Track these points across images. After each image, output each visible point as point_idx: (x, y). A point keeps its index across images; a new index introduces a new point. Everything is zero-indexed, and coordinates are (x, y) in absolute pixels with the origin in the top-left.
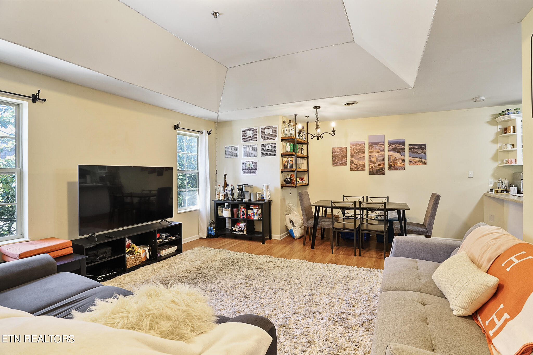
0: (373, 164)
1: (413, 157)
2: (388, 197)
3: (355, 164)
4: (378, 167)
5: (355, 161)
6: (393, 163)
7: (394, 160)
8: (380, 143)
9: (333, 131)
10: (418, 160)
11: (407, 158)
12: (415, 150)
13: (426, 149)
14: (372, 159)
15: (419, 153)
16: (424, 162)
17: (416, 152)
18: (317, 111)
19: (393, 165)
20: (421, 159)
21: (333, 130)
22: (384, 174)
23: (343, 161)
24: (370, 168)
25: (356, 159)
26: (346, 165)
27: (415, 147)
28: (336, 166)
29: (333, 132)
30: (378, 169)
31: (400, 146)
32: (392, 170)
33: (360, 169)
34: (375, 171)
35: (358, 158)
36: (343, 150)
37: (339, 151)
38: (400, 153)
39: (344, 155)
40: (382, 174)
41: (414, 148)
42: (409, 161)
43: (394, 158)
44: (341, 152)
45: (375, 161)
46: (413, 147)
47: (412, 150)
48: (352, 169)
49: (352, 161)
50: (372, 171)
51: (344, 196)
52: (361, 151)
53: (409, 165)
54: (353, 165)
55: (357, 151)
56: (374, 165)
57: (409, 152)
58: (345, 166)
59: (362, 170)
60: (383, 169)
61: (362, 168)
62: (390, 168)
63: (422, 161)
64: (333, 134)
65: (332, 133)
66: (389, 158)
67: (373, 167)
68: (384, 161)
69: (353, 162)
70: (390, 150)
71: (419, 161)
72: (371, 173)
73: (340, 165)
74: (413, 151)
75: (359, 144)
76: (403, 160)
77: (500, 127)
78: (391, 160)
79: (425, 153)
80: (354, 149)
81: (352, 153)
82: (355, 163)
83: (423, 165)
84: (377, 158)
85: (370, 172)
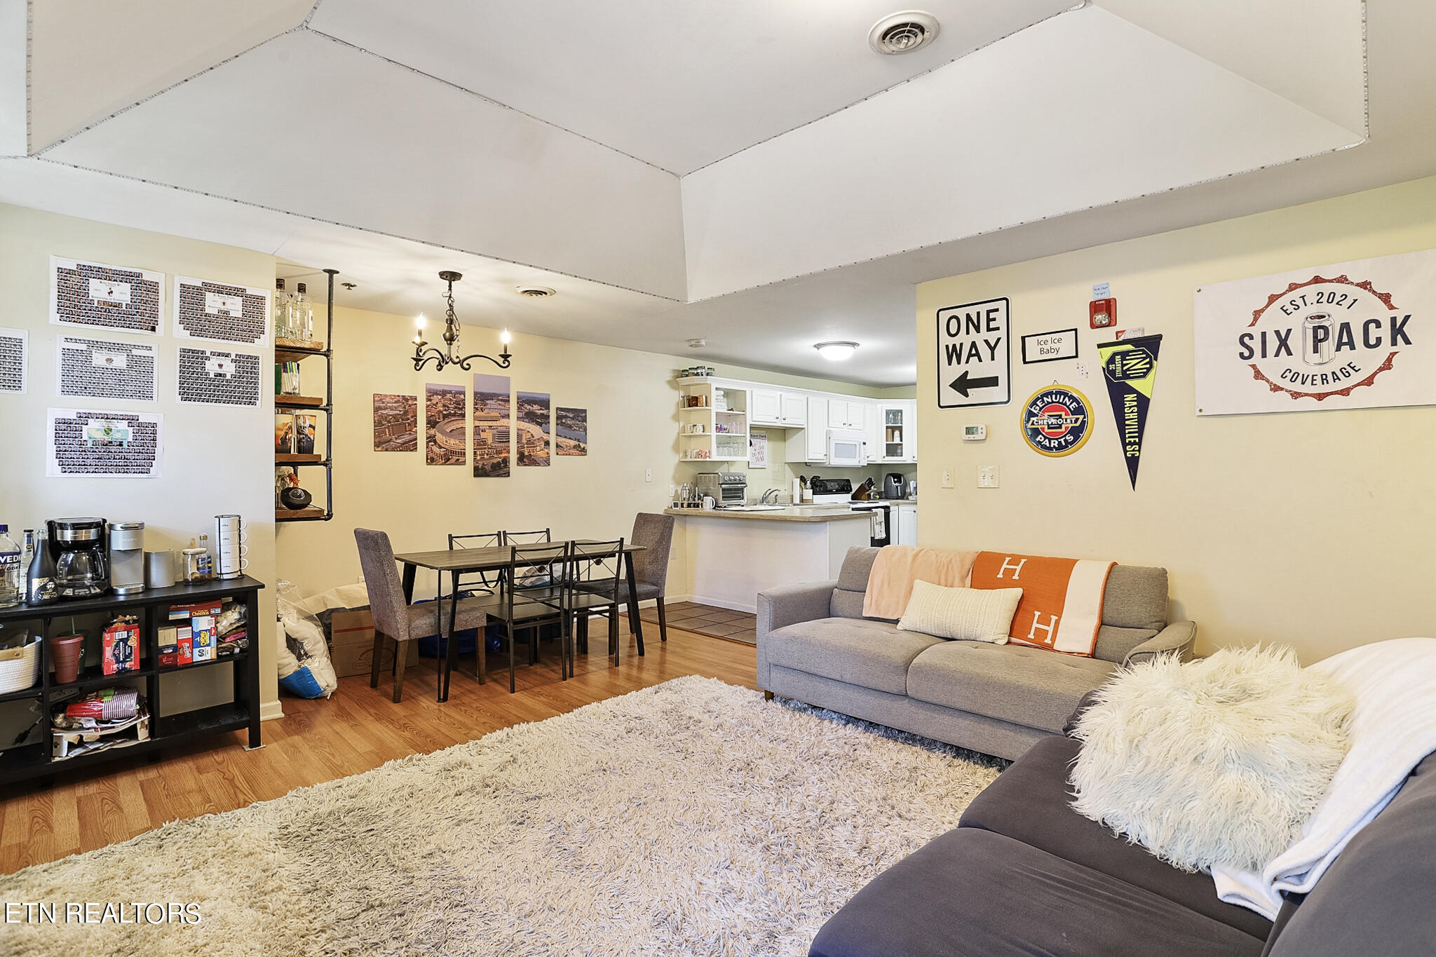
0: (485, 448)
1: (565, 437)
2: (548, 530)
3: (440, 447)
4: (496, 456)
5: (439, 437)
6: (527, 447)
7: (529, 442)
8: (500, 395)
9: (506, 357)
10: (573, 443)
11: (553, 439)
12: (568, 422)
13: (586, 422)
14: (483, 435)
15: (575, 430)
16: (584, 448)
17: (570, 427)
18: (450, 286)
19: (526, 454)
20: (578, 443)
21: (503, 353)
22: (508, 474)
23: (407, 438)
24: (478, 458)
25: (443, 433)
26: (414, 448)
27: (568, 414)
28: (387, 450)
29: (503, 359)
30: (495, 461)
31: (541, 409)
32: (525, 465)
33: (452, 461)
34: (488, 468)
35: (448, 430)
36: (407, 402)
37: (395, 405)
38: (540, 424)
39: (408, 419)
40: (505, 474)
41: (566, 417)
42: (558, 446)
43: (529, 436)
44: (400, 411)
45: (490, 441)
46: (564, 413)
47: (564, 421)
48: (431, 461)
49: (431, 439)
50: (483, 468)
51: (450, 535)
52: (455, 413)
53: (557, 454)
54: (435, 449)
55: (444, 412)
56: (486, 452)
57: (557, 424)
58: (412, 451)
59: (457, 463)
60: (506, 461)
61: (458, 460)
62: (523, 459)
63: (579, 446)
64: (504, 363)
65: (501, 360)
66: (519, 437)
67: (485, 456)
68: (509, 441)
69: (435, 442)
70: (521, 416)
71: (575, 447)
72: (479, 472)
73: (399, 447)
74: (564, 423)
75: (450, 392)
76: (547, 443)
77: (682, 394)
78: (524, 441)
79: (585, 430)
80: (439, 405)
81: (432, 416)
82: (439, 445)
83: (582, 455)
84: (493, 435)
85: (476, 469)
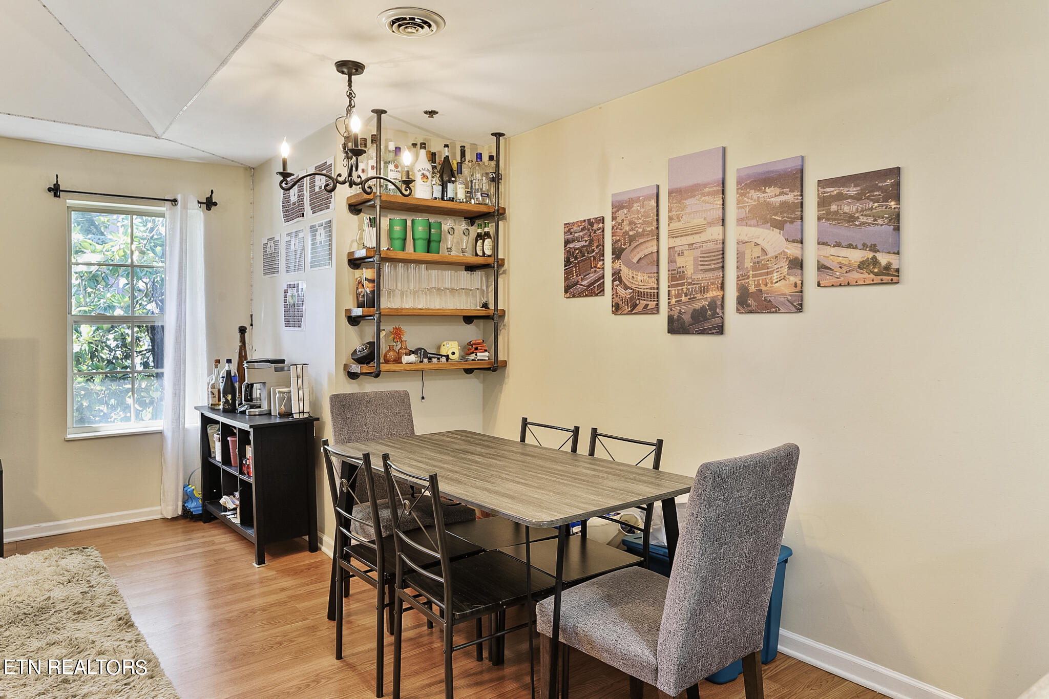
0: (682, 284)
1: (838, 245)
2: (660, 443)
3: (626, 288)
4: (698, 296)
5: (626, 272)
6: (754, 276)
7: (758, 265)
8: (705, 186)
10: (857, 256)
11: (812, 254)
12: (846, 209)
13: (897, 198)
14: (680, 262)
15: (863, 224)
16: (888, 267)
17: (851, 219)
18: (350, 81)
19: (752, 289)
20: (871, 255)
22: (720, 330)
23: (592, 277)
24: (673, 301)
25: (629, 265)
26: (601, 291)
27: (845, 190)
28: (574, 296)
30: (697, 305)
31: (782, 193)
32: (751, 312)
33: (640, 308)
34: (687, 318)
35: (635, 261)
36: (593, 226)
37: (581, 234)
38: (779, 226)
39: (593, 251)
40: (714, 328)
41: (840, 197)
42: (822, 267)
43: (757, 252)
44: (586, 241)
45: (689, 271)
46: (833, 191)
47: (834, 207)
48: (617, 309)
49: (617, 276)
50: (679, 318)
51: (525, 420)
52: (644, 231)
53: (819, 285)
54: (620, 290)
55: (631, 233)
56: (685, 290)
57: (819, 219)
58: (597, 295)
59: (646, 311)
60: (717, 306)
61: (647, 305)
62: (744, 303)
63: (875, 261)
66: (740, 257)
67: (684, 298)
68: (723, 268)
69: (620, 279)
70: (743, 215)
71: (862, 265)
72: (676, 327)
73: (584, 291)
74: (836, 213)
75: (637, 200)
76: (797, 264)
78: (748, 264)
79: (896, 220)
80: (625, 223)
81: (618, 241)
82: (625, 285)
83: (882, 283)
84: (695, 259)
85: (671, 319)
